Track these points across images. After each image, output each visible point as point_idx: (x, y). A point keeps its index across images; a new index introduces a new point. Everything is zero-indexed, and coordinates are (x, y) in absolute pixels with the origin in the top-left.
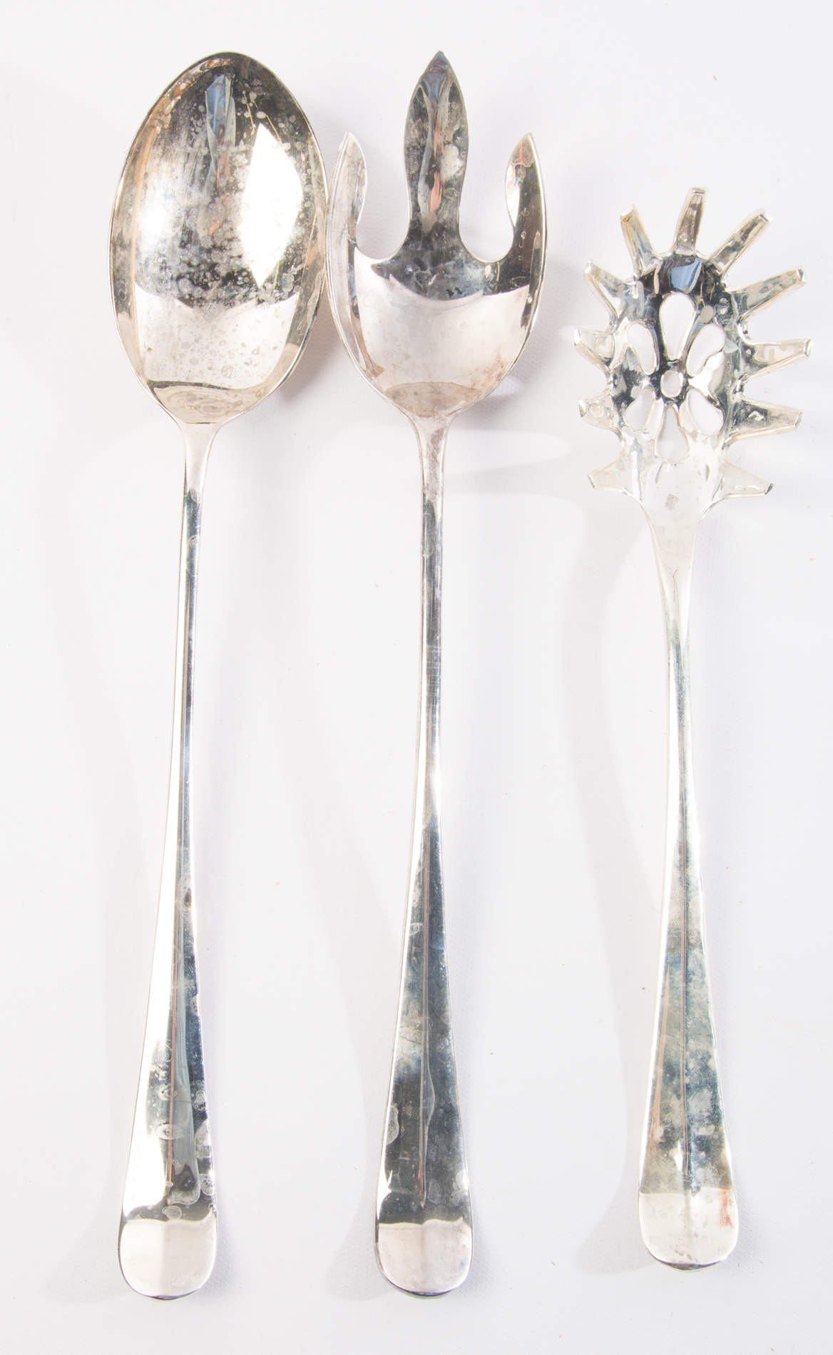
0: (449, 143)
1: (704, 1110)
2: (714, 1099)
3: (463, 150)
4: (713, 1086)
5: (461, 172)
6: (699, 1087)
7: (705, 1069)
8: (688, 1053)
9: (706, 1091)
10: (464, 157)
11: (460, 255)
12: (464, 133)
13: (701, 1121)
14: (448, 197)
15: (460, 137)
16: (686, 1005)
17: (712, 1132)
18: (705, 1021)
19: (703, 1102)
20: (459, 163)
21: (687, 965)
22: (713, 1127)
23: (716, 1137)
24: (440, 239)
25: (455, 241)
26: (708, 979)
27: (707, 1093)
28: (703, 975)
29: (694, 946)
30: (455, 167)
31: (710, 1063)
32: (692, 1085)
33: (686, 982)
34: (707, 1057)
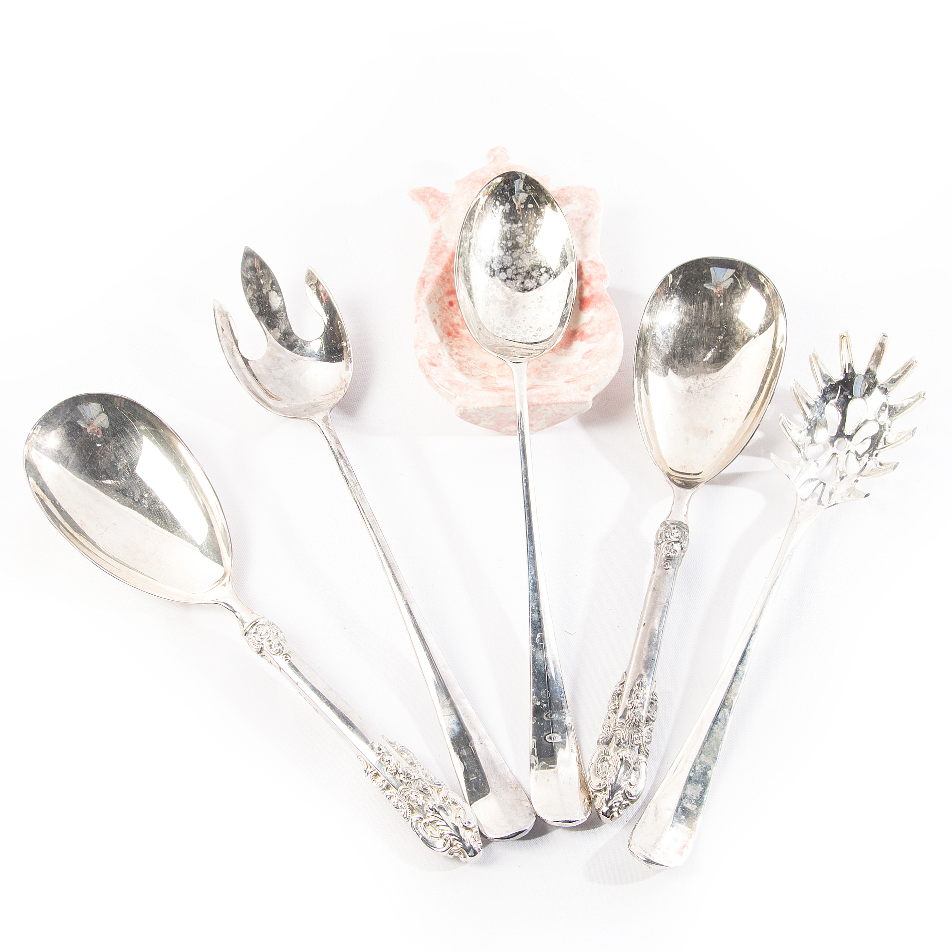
0: (270, 291)
1: (694, 795)
2: (703, 793)
3: (278, 291)
4: (705, 785)
5: (282, 303)
6: (697, 782)
7: (705, 774)
8: (698, 761)
9: (700, 785)
10: (280, 294)
11: (300, 343)
12: (275, 283)
13: (690, 800)
14: (281, 318)
15: (274, 285)
16: (709, 735)
17: (694, 809)
18: (715, 749)
19: (696, 791)
20: (279, 299)
21: (718, 714)
22: (696, 807)
23: (695, 813)
24: (286, 340)
25: (294, 337)
26: (728, 729)
27: (700, 787)
28: (725, 725)
29: (726, 707)
30: (278, 301)
31: (709, 772)
32: (693, 778)
33: (714, 723)
34: (708, 768)
